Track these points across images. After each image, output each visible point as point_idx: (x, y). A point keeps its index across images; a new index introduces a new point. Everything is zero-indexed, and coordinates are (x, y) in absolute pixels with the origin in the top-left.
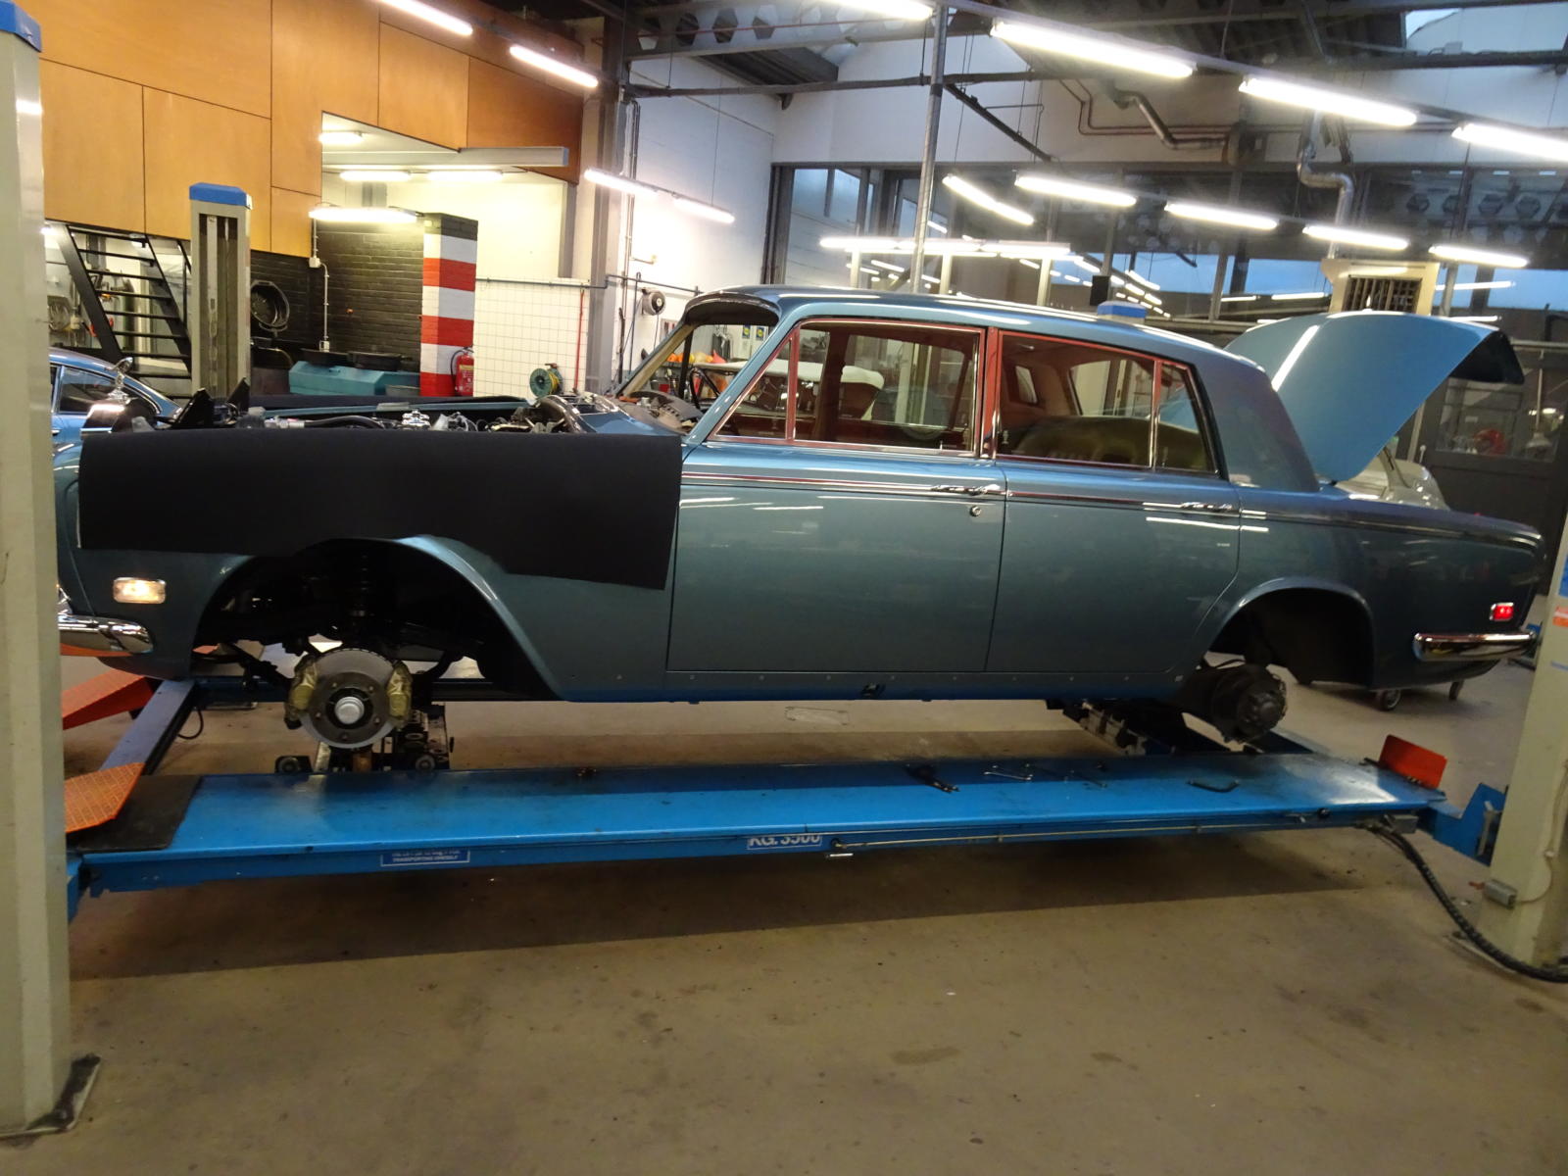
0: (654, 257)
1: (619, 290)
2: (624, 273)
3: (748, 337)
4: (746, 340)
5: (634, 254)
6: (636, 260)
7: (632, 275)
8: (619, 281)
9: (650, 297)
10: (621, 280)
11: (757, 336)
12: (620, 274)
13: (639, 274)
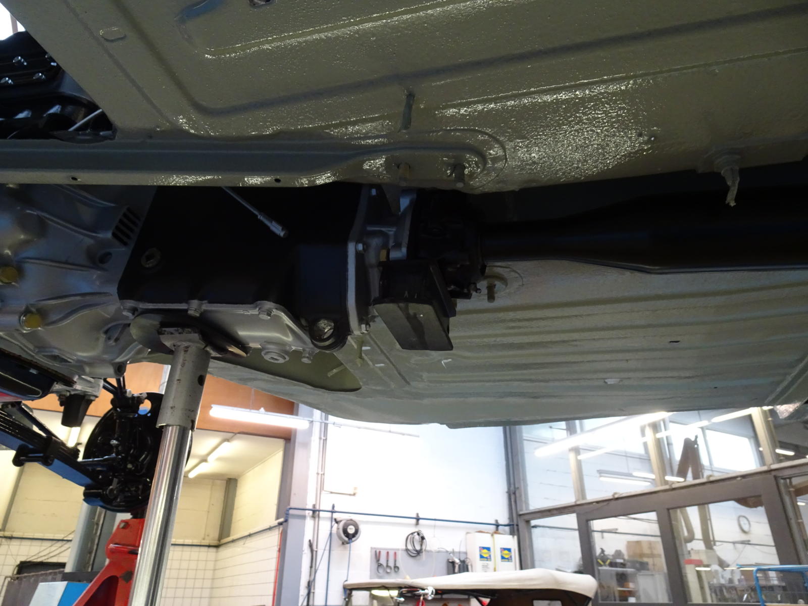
0: (355, 488)
1: (309, 523)
2: (314, 506)
3: (488, 559)
4: (485, 562)
5: (327, 487)
6: (332, 493)
7: (325, 505)
8: (309, 513)
9: (341, 525)
10: (311, 512)
11: (503, 558)
12: (310, 506)
13: (333, 507)
